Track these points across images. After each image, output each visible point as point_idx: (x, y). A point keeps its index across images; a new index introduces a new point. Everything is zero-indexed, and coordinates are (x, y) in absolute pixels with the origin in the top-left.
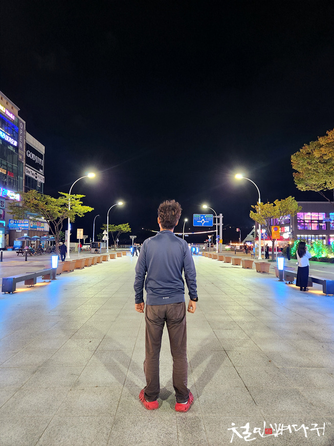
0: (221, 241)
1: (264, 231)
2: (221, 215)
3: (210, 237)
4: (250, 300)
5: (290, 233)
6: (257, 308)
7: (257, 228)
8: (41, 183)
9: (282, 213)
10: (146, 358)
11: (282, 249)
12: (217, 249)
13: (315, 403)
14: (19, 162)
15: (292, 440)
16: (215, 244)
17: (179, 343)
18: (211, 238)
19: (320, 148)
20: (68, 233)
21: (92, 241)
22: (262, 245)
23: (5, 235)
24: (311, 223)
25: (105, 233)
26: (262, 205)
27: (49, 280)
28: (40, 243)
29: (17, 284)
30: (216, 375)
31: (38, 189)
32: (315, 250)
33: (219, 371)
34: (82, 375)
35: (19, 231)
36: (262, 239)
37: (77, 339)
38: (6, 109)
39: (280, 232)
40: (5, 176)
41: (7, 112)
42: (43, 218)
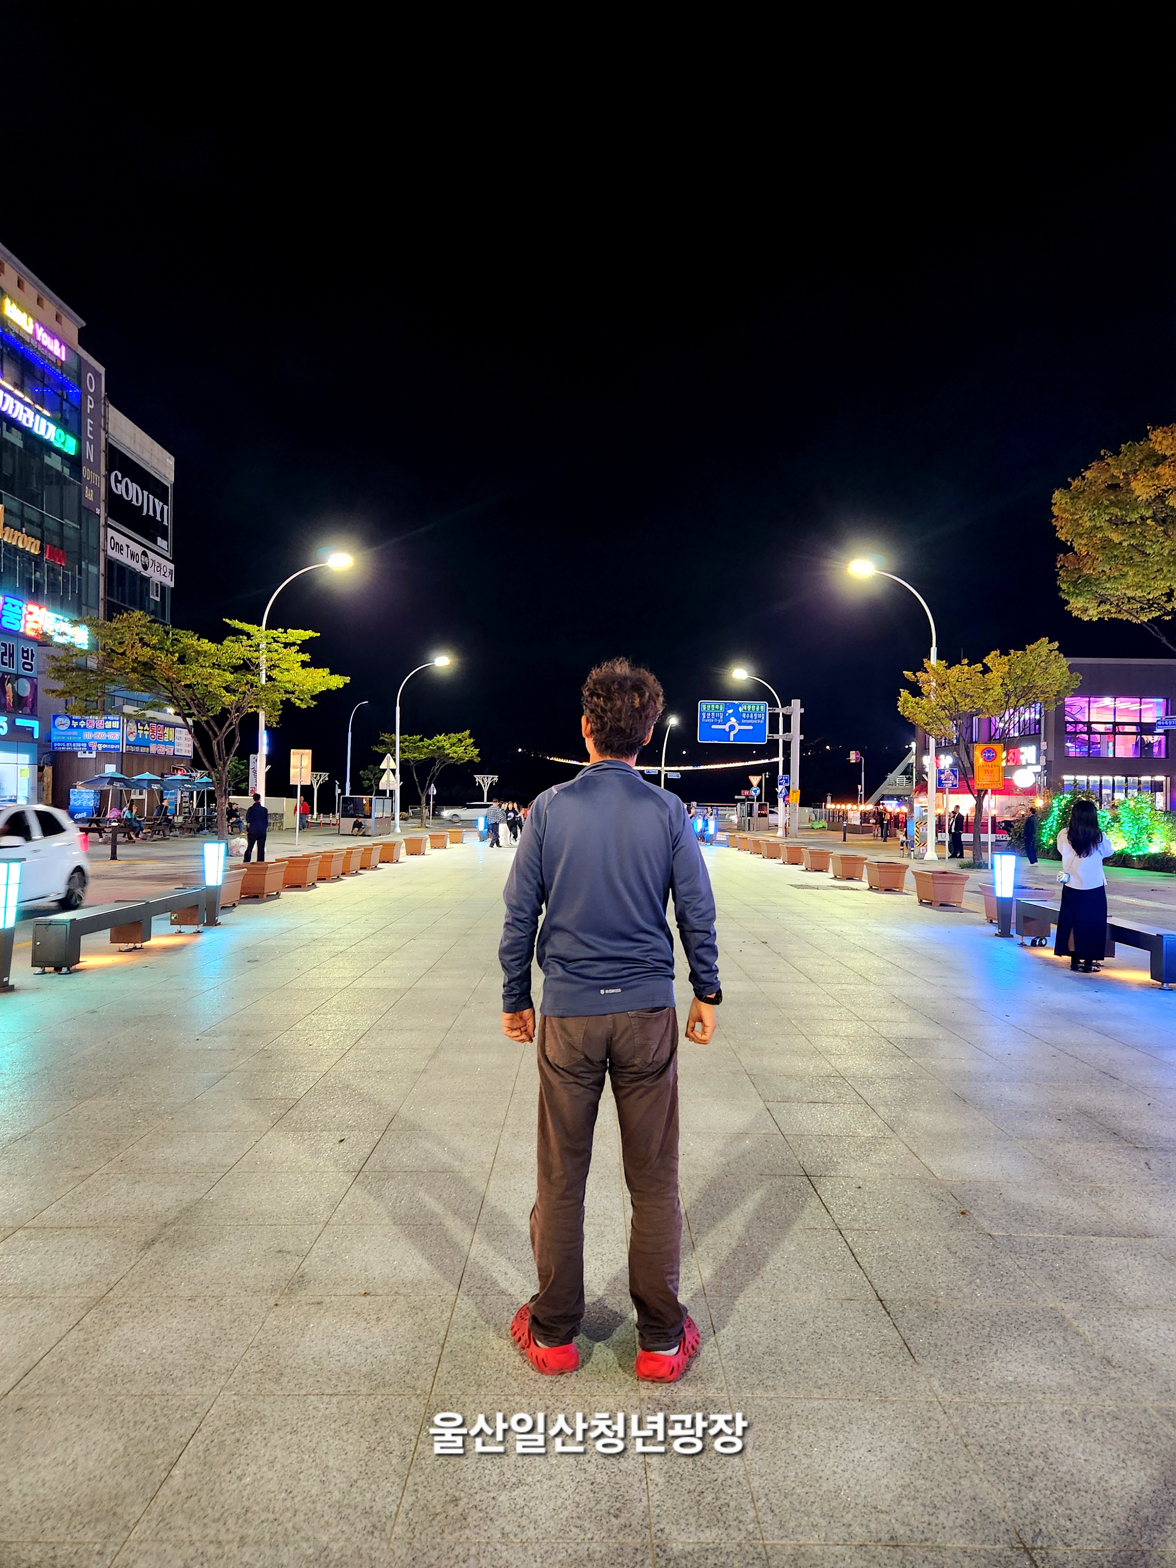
0: (795, 796)
1: (946, 761)
2: (796, 703)
3: (755, 780)
4: (895, 1001)
5: (1038, 769)
6: (920, 1029)
7: (924, 749)
8: (163, 588)
9: (1013, 700)
10: (540, 1198)
11: (1008, 825)
12: (781, 824)
13: (1118, 1357)
14: (85, 513)
15: (1040, 1482)
16: (775, 803)
17: (655, 1147)
18: (760, 785)
19: (1156, 465)
20: (260, 765)
21: (343, 792)
22: (940, 811)
23: (41, 769)
24: (1114, 733)
25: (389, 763)
26: (941, 670)
27: (194, 928)
28: (162, 800)
29: (86, 941)
30: (776, 1261)
31: (152, 607)
32: (1126, 827)
33: (789, 1246)
34: (314, 1254)
35: (88, 755)
36: (940, 788)
37: (295, 1130)
38: (38, 321)
39: (1004, 764)
40: (37, 561)
41: (40, 332)
42: (171, 710)
